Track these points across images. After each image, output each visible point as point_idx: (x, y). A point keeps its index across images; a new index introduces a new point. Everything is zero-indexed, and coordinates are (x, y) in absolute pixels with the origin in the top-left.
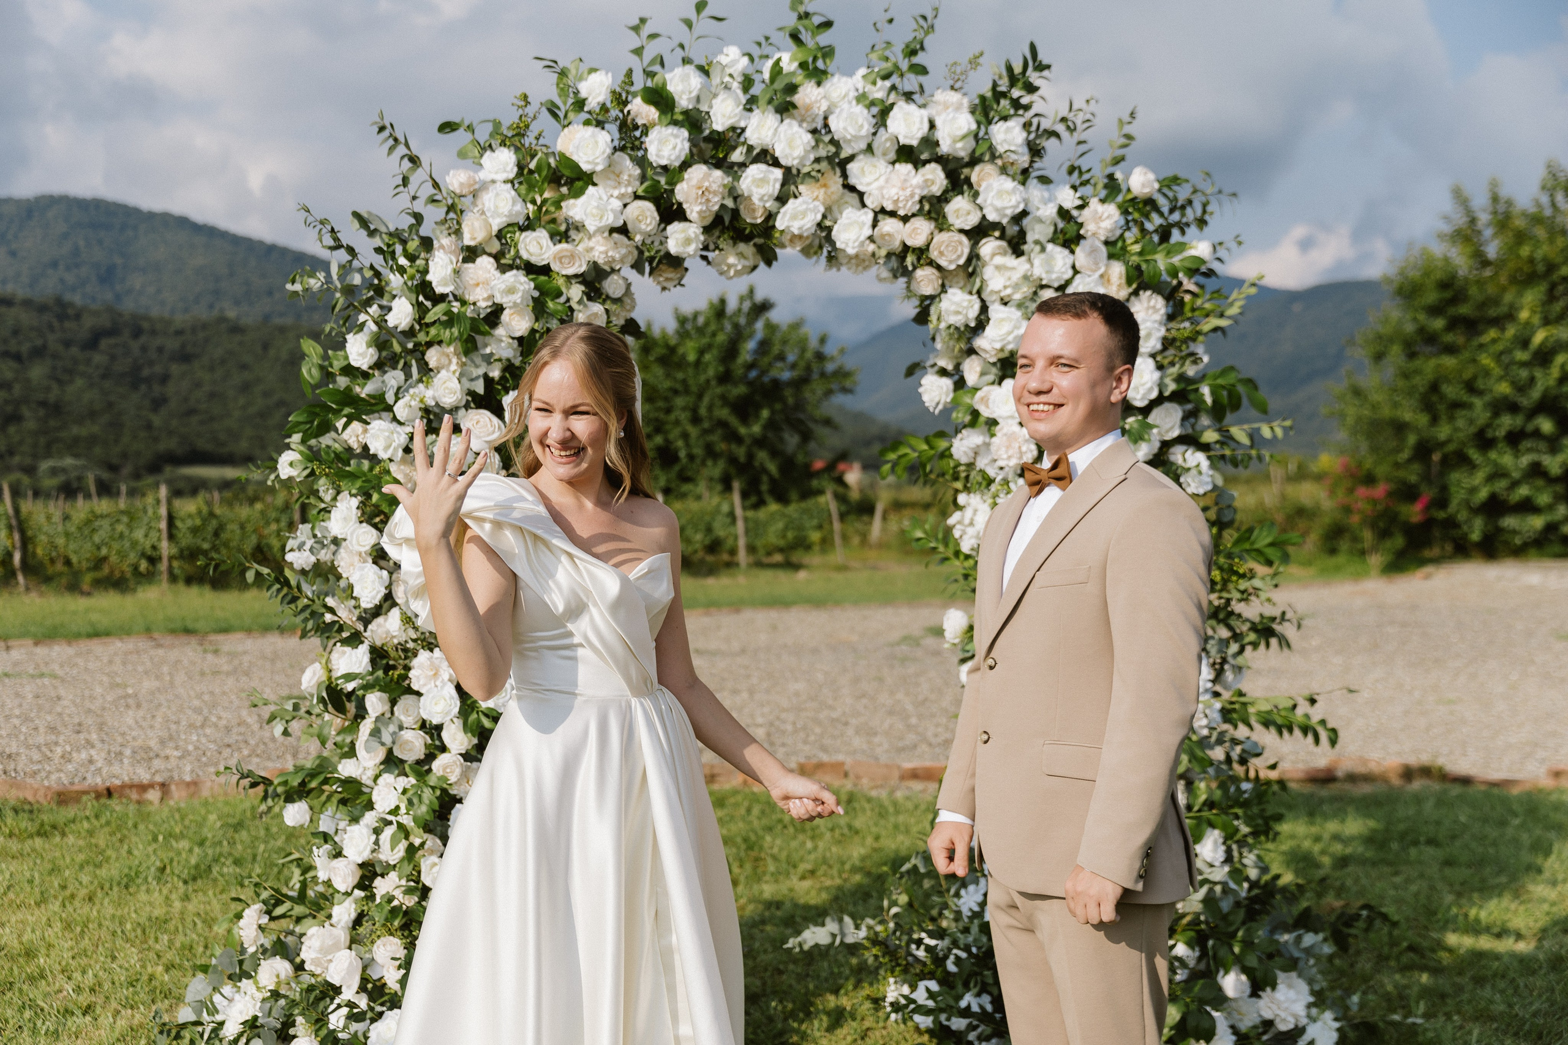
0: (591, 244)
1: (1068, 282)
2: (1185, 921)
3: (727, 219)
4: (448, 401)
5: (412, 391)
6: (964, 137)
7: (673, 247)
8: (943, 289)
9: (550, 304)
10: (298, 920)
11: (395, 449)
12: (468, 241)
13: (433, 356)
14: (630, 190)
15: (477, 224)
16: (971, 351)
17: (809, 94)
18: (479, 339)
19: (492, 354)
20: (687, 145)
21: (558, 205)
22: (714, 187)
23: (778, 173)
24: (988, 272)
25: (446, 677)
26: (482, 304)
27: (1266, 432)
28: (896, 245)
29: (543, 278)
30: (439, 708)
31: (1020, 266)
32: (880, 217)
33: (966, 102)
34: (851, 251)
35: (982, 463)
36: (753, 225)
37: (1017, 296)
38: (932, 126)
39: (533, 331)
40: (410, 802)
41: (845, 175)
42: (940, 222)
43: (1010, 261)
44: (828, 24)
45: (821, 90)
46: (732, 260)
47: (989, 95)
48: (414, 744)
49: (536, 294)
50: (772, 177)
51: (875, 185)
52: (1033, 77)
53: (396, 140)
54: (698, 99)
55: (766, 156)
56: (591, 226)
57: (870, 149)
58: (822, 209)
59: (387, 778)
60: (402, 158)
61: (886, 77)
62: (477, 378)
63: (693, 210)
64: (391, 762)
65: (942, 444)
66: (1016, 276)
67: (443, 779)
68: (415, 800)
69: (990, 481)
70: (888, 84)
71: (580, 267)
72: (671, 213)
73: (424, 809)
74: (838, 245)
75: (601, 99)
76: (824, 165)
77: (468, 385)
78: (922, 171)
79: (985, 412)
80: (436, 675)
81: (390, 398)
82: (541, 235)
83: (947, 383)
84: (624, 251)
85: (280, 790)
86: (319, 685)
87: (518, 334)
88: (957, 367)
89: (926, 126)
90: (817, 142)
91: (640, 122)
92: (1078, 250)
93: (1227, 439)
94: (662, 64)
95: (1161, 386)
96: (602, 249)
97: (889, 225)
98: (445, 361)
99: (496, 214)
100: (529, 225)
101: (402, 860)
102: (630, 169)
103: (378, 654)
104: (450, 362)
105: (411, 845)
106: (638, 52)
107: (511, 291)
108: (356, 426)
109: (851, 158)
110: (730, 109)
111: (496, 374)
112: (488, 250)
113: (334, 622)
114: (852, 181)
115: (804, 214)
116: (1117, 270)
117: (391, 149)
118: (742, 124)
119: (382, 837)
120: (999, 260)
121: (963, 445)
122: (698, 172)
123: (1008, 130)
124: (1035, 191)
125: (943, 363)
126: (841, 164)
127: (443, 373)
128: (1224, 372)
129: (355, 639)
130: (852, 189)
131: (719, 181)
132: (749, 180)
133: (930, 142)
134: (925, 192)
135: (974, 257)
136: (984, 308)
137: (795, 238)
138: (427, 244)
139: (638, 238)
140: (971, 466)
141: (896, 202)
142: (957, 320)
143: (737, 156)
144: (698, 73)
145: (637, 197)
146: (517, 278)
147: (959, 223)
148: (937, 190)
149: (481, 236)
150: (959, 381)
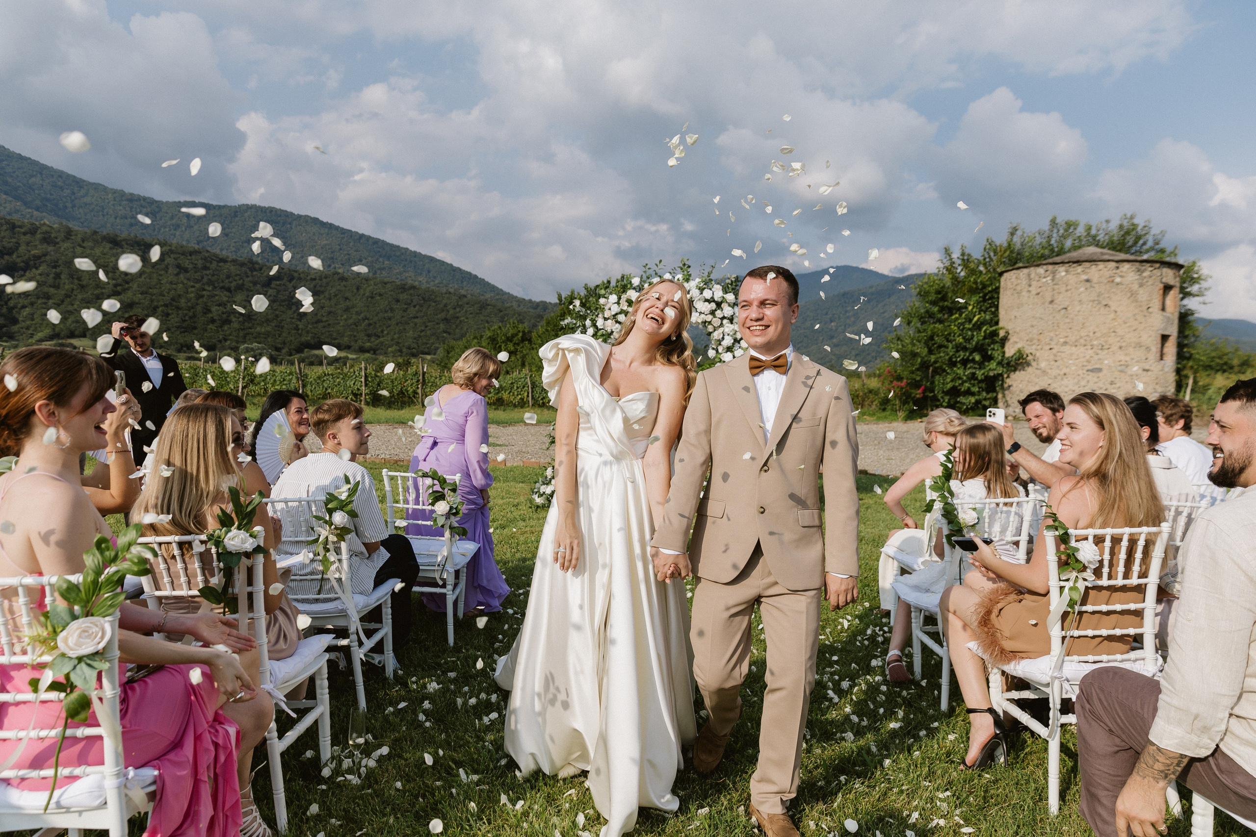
6: (720, 297)
8: (715, 330)
12: (606, 316)
16: (720, 344)
24: (725, 328)
28: (704, 321)
31: (732, 327)
32: (700, 314)
33: (721, 289)
37: (731, 333)
42: (715, 317)
43: (730, 325)
44: (689, 267)
47: (726, 287)
51: (700, 307)
57: (699, 299)
61: (703, 281)
66: (731, 329)
70: (703, 283)
78: (710, 304)
83: (714, 352)
88: (717, 348)
89: (712, 294)
94: (651, 276)
97: (703, 316)
99: (614, 311)
100: (620, 313)
106: (645, 272)
120: (727, 325)
125: (713, 346)
133: (712, 298)
134: (711, 309)
135: (722, 324)
136: (724, 335)
141: (705, 311)
142: (717, 338)
146: (617, 325)
147: (718, 316)
148: (714, 309)
149: (609, 315)
150: (717, 351)
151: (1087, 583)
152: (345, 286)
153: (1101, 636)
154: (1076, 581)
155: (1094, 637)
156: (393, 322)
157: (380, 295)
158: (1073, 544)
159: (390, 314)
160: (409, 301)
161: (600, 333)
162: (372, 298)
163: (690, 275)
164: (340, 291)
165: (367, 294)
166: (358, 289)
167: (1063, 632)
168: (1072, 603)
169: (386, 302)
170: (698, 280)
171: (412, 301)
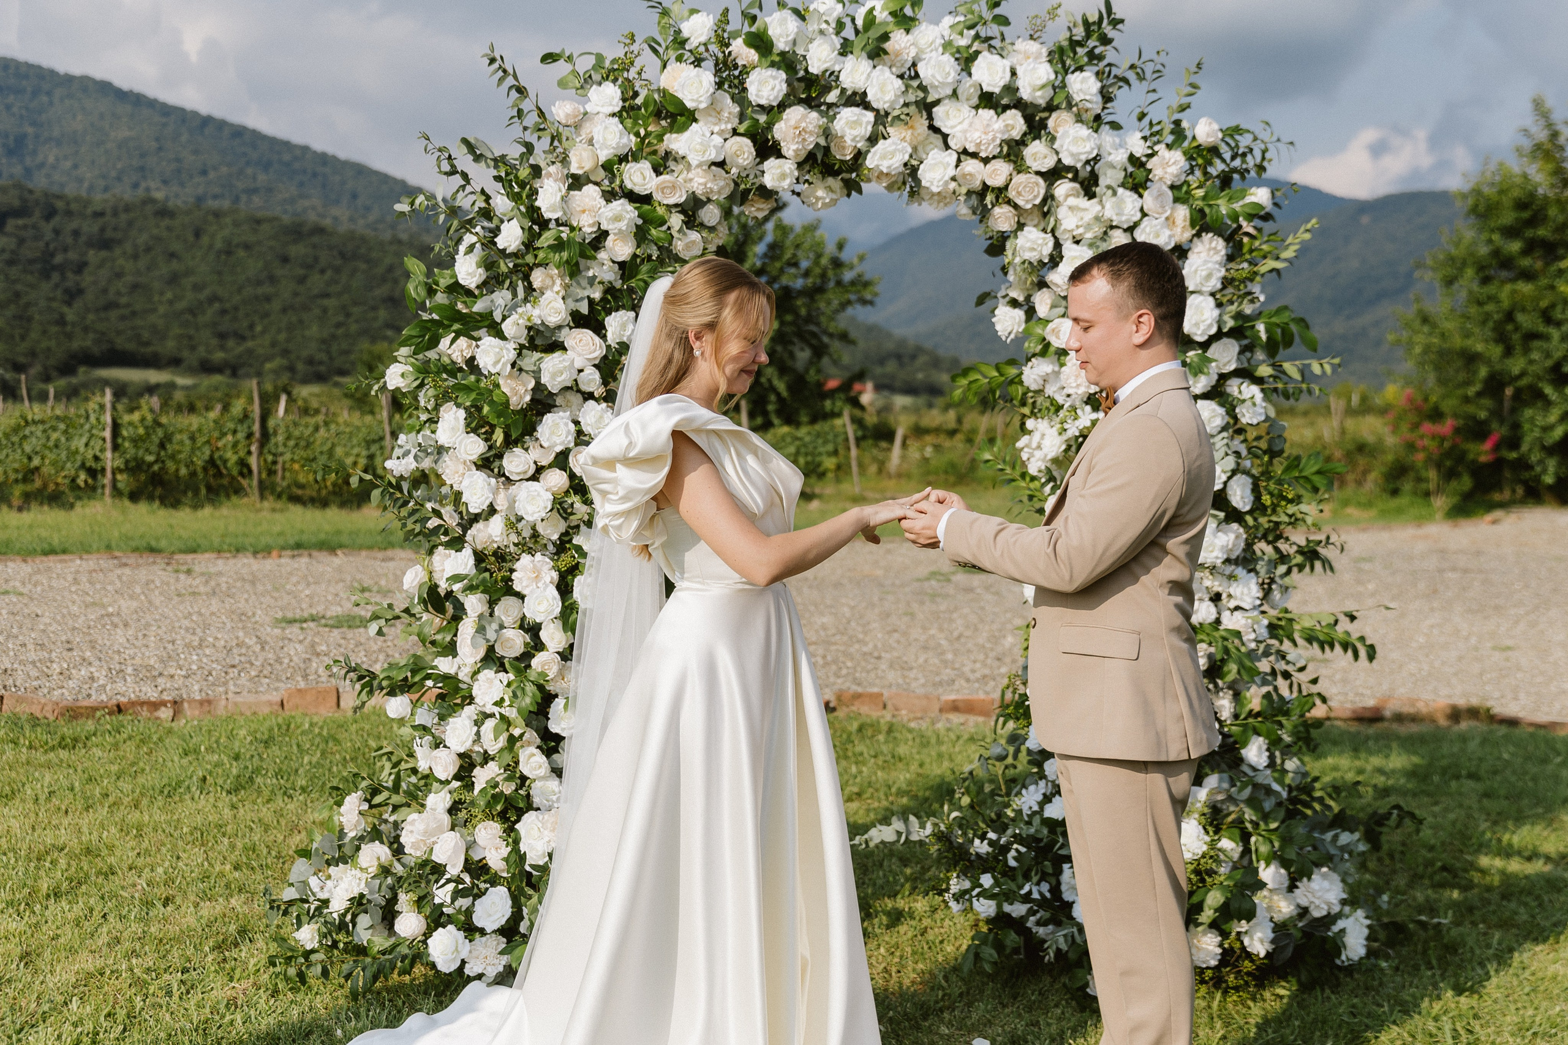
0: (690, 175)
1: (1136, 225)
2: (1230, 819)
3: (819, 157)
4: (553, 320)
5: (520, 310)
6: (1043, 87)
7: (769, 181)
8: (1021, 226)
9: (653, 232)
10: (395, 808)
11: (504, 365)
12: (574, 169)
13: (538, 277)
14: (730, 126)
15: (585, 154)
16: (1042, 284)
17: (899, 41)
18: (583, 262)
19: (595, 277)
20: (784, 86)
21: (660, 137)
22: (811, 128)
23: (870, 116)
24: (1062, 213)
25: (548, 580)
26: (587, 230)
27: (1316, 369)
28: (977, 185)
29: (646, 207)
30: (542, 608)
31: (1092, 207)
32: (963, 157)
33: (1044, 51)
34: (935, 189)
35: (1050, 390)
36: (842, 161)
37: (1089, 235)
38: (1014, 73)
39: (635, 256)
40: (515, 695)
41: (930, 118)
42: (1020, 166)
43: (1083, 202)
45: (910, 37)
46: (820, 193)
47: (1065, 44)
48: (514, 642)
49: (640, 222)
50: (865, 120)
51: (959, 128)
52: (1107, 28)
53: (505, 71)
54: (794, 42)
55: (858, 99)
56: (694, 159)
57: (955, 94)
58: (910, 150)
59: (488, 674)
60: (510, 88)
61: (970, 28)
62: (582, 299)
63: (790, 148)
64: (491, 659)
65: (1012, 371)
66: (1088, 217)
67: (541, 675)
68: (519, 693)
69: (1059, 408)
70: (972, 32)
71: (679, 198)
72: (767, 149)
73: (528, 700)
74: (924, 183)
75: (703, 39)
76: (912, 109)
77: (573, 306)
78: (1003, 116)
79: (1057, 343)
80: (538, 578)
81: (497, 317)
82: (645, 166)
83: (1019, 314)
84: (722, 183)
85: (385, 683)
86: (421, 586)
87: (620, 259)
88: (1028, 298)
89: (1008, 74)
90: (907, 87)
91: (740, 62)
92: (1146, 194)
93: (1280, 373)
94: (761, 8)
95: (1220, 323)
96: (702, 180)
97: (971, 166)
98: (548, 282)
99: (604, 146)
100: (634, 156)
101: (501, 750)
102: (730, 107)
103: (480, 557)
104: (554, 283)
105: (511, 736)
107: (617, 218)
108: (463, 341)
109: (937, 102)
110: (825, 53)
111: (597, 295)
112: (593, 178)
113: (440, 526)
114: (937, 123)
115: (893, 154)
116: (1182, 213)
117: (501, 80)
118: (837, 68)
119: (483, 729)
120: (1072, 201)
121: (1034, 373)
122: (796, 114)
123: (1084, 80)
124: (1107, 137)
125: (1014, 294)
126: (927, 107)
127: (548, 294)
128: (1279, 311)
129: (457, 543)
130: (935, 130)
131: (815, 122)
132: (842, 122)
133: (1010, 89)
134: (1006, 137)
135: (1049, 197)
136: (1058, 245)
137: (881, 175)
138: (537, 171)
139: (734, 171)
140: (1039, 392)
141: (979, 145)
142: (1033, 256)
143: (832, 97)
144: (794, 17)
145: (735, 132)
146: (621, 206)
147: (1036, 166)
148: (1016, 134)
149: (588, 165)
150: (1031, 312)
161: (547, 239)
170: (949, 20)
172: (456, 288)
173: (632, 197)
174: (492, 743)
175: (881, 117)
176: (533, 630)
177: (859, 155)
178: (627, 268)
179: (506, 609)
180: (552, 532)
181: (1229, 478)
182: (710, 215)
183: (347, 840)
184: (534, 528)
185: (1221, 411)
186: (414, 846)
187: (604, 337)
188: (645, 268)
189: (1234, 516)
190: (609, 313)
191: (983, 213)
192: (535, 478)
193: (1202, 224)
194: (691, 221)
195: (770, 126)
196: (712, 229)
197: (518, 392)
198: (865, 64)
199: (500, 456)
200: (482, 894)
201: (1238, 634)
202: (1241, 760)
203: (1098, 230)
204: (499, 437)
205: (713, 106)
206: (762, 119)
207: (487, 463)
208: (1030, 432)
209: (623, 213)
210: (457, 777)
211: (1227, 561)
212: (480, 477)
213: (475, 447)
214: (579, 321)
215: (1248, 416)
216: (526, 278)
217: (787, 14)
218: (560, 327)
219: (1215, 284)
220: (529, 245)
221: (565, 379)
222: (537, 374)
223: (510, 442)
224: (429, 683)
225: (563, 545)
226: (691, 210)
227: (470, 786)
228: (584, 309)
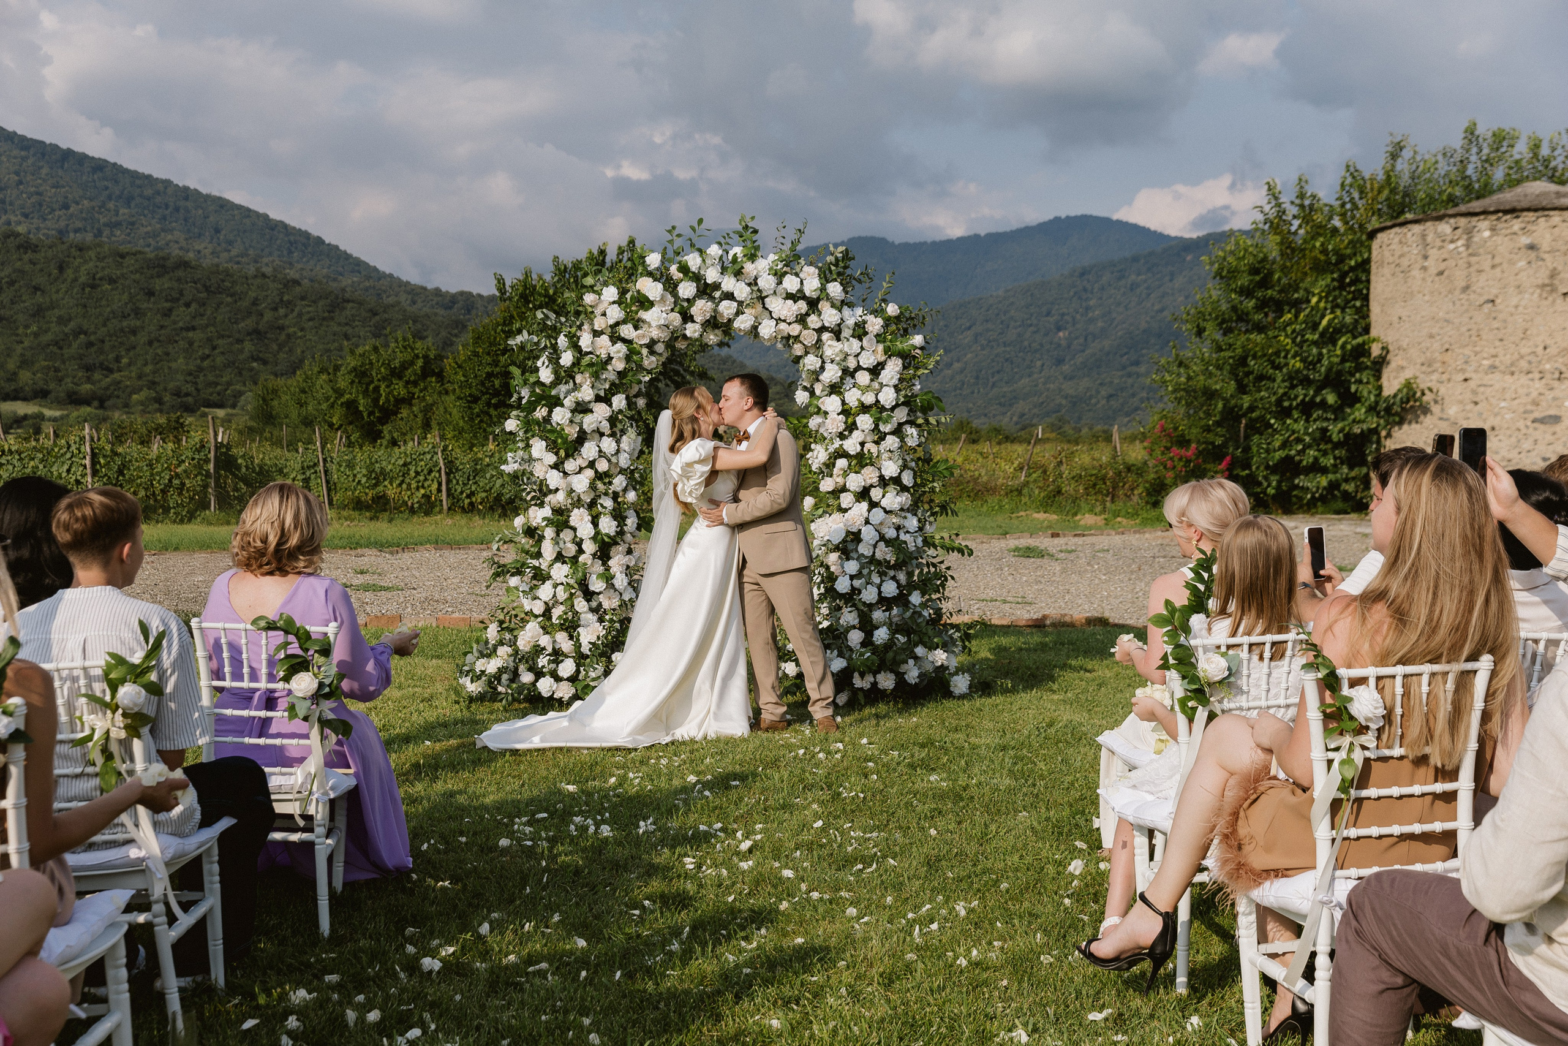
0: (651, 331)
1: (859, 354)
3: (712, 321)
4: (587, 399)
5: (571, 394)
6: (816, 289)
7: (688, 333)
8: (807, 353)
9: (634, 357)
10: (514, 629)
11: (565, 420)
12: (596, 327)
13: (579, 378)
14: (670, 308)
15: (602, 321)
16: (818, 380)
17: (749, 268)
18: (601, 372)
19: (606, 378)
20: (695, 289)
21: (637, 313)
22: (708, 309)
23: (735, 304)
24: (825, 347)
26: (603, 356)
27: (943, 420)
28: (786, 334)
29: (631, 346)
30: (585, 533)
31: (838, 346)
32: (779, 322)
33: (817, 271)
34: (766, 337)
35: (821, 430)
36: (722, 323)
37: (838, 359)
38: (802, 283)
39: (625, 369)
41: (764, 304)
42: (805, 326)
43: (835, 343)
44: (755, 232)
45: (754, 265)
46: (712, 337)
48: (571, 549)
49: (628, 353)
50: (733, 306)
51: (777, 308)
54: (700, 269)
55: (730, 296)
56: (654, 324)
57: (775, 293)
58: (754, 319)
59: (558, 565)
61: (782, 261)
62: (601, 389)
63: (698, 319)
64: (560, 558)
65: (805, 421)
66: (837, 350)
67: (585, 564)
69: (825, 439)
70: (783, 263)
71: (646, 341)
72: (687, 318)
74: (761, 334)
75: (656, 266)
76: (755, 300)
77: (596, 392)
78: (797, 303)
79: (823, 408)
80: (582, 519)
81: (561, 398)
82: (630, 326)
83: (807, 394)
84: (666, 334)
85: (509, 570)
86: (523, 526)
87: (618, 370)
88: (812, 386)
89: (799, 284)
90: (753, 290)
91: (674, 278)
92: (864, 339)
93: (927, 422)
94: (683, 250)
95: (897, 399)
96: (657, 333)
97: (782, 326)
98: (584, 381)
99: (612, 318)
100: (624, 322)
101: (565, 600)
102: (670, 299)
103: (553, 510)
104: (587, 382)
105: (571, 593)
106: (671, 242)
107: (619, 352)
108: (545, 409)
109: (766, 297)
110: (714, 274)
111: (607, 387)
112: (605, 332)
114: (767, 306)
115: (746, 321)
116: (881, 347)
118: (720, 281)
119: (557, 590)
120: (830, 342)
121: (814, 422)
122: (701, 302)
123: (835, 286)
124: (846, 311)
125: (805, 384)
126: (762, 299)
127: (585, 387)
128: (926, 394)
129: (541, 505)
130: (766, 310)
131: (710, 306)
132: (722, 306)
133: (801, 291)
134: (798, 312)
135: (819, 340)
136: (823, 362)
137: (741, 330)
139: (671, 328)
140: (817, 431)
141: (786, 316)
142: (812, 368)
143: (718, 295)
144: (699, 257)
145: (672, 310)
146: (619, 345)
147: (812, 326)
148: (803, 311)
149: (604, 326)
150: (812, 393)
151: (1368, 754)
152: (32, 262)
153: (1392, 836)
154: (1351, 750)
155: (1381, 837)
156: (142, 337)
157: (112, 281)
158: (1346, 691)
159: (134, 323)
160: (175, 295)
161: (587, 360)
162: (93, 287)
163: (757, 248)
164: (21, 272)
165: (83, 279)
166: (61, 268)
167: (1334, 832)
168: (1344, 787)
169: (125, 297)
170: (772, 257)
171: (181, 293)
172: (539, 383)
173: (624, 341)
174: (562, 595)
175: (740, 303)
176: (579, 544)
177: (730, 321)
178: (621, 374)
179: (567, 535)
180: (587, 499)
181: (902, 471)
182: (660, 348)
183: (490, 646)
184: (579, 496)
185: (898, 440)
186: (525, 646)
187: (610, 406)
188: (630, 374)
189: (904, 489)
190: (613, 395)
191: (788, 346)
192: (579, 472)
193: (889, 353)
194: (652, 352)
195: (689, 308)
196: (660, 355)
197: (572, 432)
198: (733, 280)
199: (563, 463)
200: (562, 661)
201: (905, 542)
202: (909, 602)
203: (842, 356)
204: (562, 453)
205: (663, 299)
206: (685, 304)
207: (556, 466)
208: (812, 451)
209: (620, 349)
210: (543, 615)
211: (902, 510)
212: (555, 472)
213: (551, 459)
214: (598, 399)
215: (912, 442)
216: (573, 378)
217: (696, 255)
218: (590, 402)
219: (895, 381)
220: (576, 363)
221: (594, 426)
222: (581, 425)
223: (567, 456)
224: (528, 570)
225: (592, 505)
226: (651, 345)
227: (550, 618)
228: (602, 394)
